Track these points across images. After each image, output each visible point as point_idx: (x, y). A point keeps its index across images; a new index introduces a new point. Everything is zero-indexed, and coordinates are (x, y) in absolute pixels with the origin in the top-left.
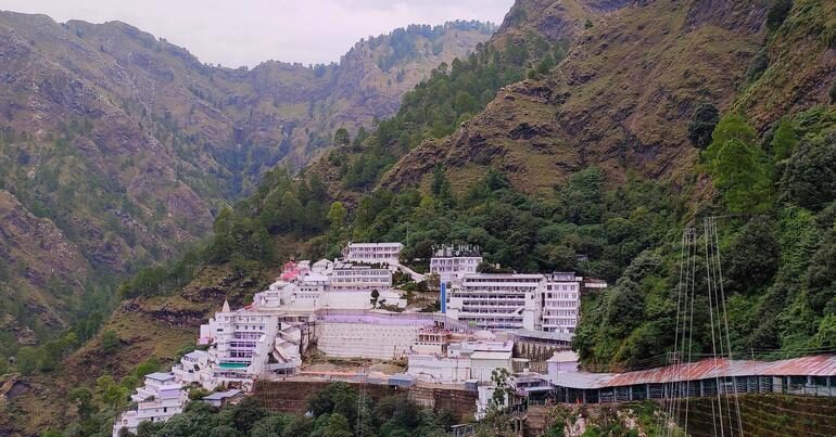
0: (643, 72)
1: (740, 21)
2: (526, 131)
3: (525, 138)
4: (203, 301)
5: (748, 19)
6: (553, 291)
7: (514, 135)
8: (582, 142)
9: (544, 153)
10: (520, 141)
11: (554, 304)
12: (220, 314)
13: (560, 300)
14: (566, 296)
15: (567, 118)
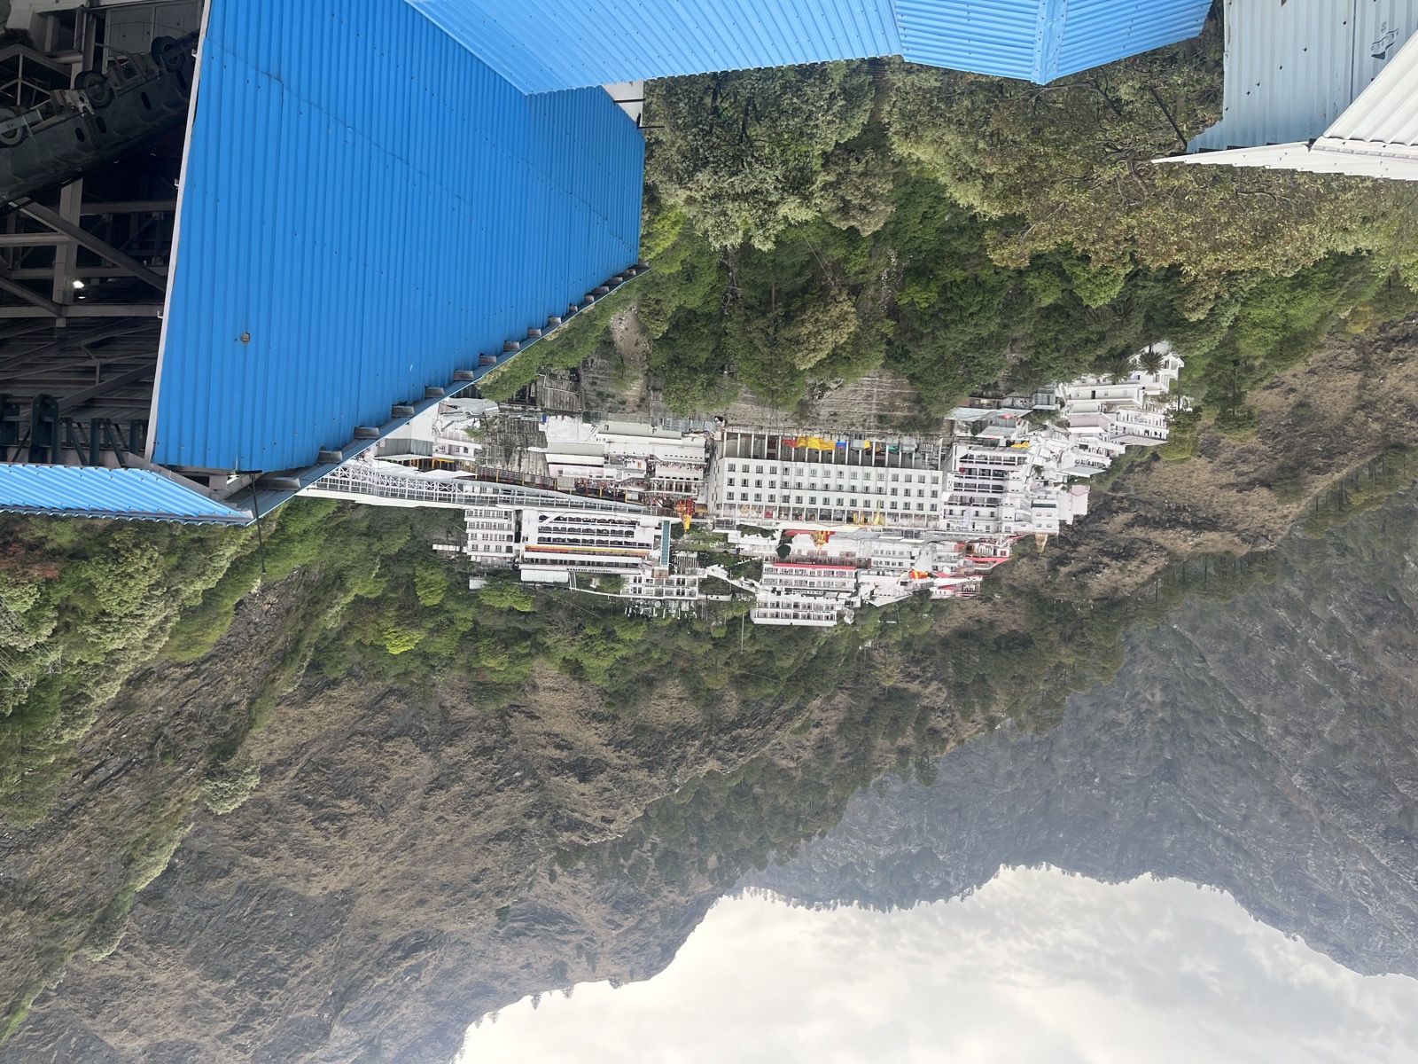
0: (415, 839)
1: (264, 901)
2: (584, 770)
3: (584, 760)
4: (1133, 542)
5: (253, 903)
6: (504, 545)
7: (600, 766)
8: (505, 747)
9: (557, 736)
10: (592, 757)
11: (501, 527)
12: (1051, 531)
13: (494, 532)
14: (485, 537)
15: (527, 783)
